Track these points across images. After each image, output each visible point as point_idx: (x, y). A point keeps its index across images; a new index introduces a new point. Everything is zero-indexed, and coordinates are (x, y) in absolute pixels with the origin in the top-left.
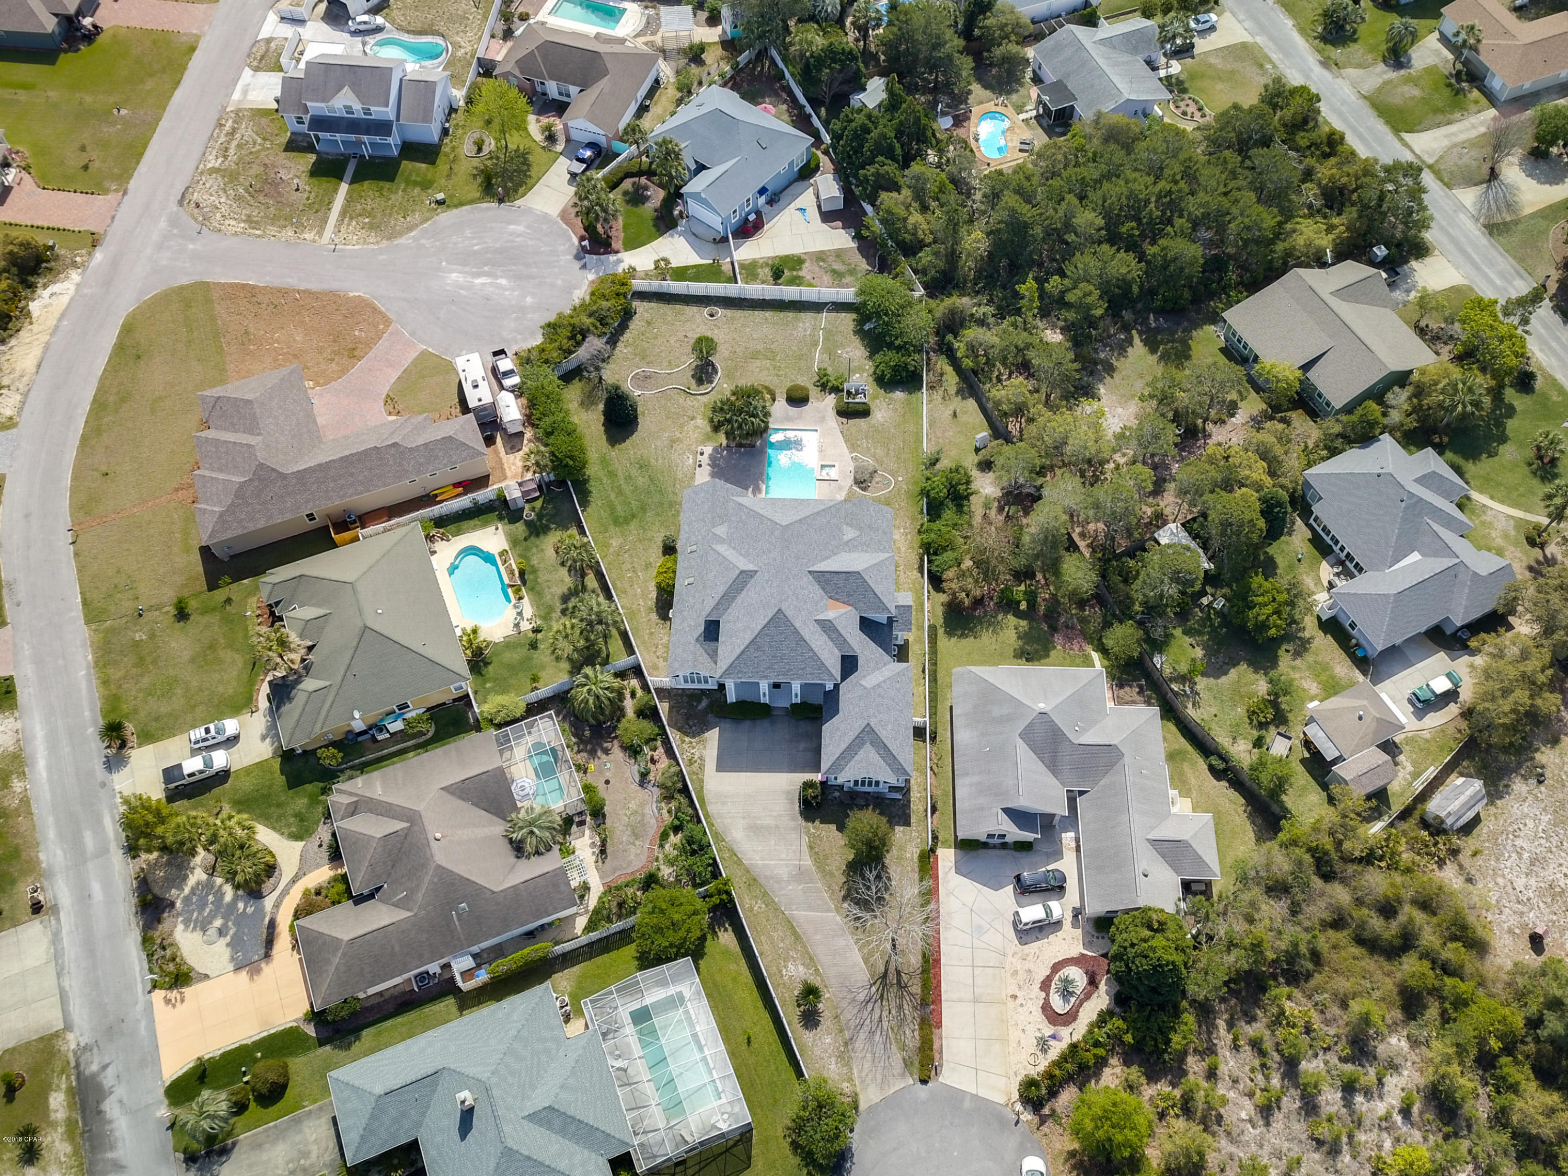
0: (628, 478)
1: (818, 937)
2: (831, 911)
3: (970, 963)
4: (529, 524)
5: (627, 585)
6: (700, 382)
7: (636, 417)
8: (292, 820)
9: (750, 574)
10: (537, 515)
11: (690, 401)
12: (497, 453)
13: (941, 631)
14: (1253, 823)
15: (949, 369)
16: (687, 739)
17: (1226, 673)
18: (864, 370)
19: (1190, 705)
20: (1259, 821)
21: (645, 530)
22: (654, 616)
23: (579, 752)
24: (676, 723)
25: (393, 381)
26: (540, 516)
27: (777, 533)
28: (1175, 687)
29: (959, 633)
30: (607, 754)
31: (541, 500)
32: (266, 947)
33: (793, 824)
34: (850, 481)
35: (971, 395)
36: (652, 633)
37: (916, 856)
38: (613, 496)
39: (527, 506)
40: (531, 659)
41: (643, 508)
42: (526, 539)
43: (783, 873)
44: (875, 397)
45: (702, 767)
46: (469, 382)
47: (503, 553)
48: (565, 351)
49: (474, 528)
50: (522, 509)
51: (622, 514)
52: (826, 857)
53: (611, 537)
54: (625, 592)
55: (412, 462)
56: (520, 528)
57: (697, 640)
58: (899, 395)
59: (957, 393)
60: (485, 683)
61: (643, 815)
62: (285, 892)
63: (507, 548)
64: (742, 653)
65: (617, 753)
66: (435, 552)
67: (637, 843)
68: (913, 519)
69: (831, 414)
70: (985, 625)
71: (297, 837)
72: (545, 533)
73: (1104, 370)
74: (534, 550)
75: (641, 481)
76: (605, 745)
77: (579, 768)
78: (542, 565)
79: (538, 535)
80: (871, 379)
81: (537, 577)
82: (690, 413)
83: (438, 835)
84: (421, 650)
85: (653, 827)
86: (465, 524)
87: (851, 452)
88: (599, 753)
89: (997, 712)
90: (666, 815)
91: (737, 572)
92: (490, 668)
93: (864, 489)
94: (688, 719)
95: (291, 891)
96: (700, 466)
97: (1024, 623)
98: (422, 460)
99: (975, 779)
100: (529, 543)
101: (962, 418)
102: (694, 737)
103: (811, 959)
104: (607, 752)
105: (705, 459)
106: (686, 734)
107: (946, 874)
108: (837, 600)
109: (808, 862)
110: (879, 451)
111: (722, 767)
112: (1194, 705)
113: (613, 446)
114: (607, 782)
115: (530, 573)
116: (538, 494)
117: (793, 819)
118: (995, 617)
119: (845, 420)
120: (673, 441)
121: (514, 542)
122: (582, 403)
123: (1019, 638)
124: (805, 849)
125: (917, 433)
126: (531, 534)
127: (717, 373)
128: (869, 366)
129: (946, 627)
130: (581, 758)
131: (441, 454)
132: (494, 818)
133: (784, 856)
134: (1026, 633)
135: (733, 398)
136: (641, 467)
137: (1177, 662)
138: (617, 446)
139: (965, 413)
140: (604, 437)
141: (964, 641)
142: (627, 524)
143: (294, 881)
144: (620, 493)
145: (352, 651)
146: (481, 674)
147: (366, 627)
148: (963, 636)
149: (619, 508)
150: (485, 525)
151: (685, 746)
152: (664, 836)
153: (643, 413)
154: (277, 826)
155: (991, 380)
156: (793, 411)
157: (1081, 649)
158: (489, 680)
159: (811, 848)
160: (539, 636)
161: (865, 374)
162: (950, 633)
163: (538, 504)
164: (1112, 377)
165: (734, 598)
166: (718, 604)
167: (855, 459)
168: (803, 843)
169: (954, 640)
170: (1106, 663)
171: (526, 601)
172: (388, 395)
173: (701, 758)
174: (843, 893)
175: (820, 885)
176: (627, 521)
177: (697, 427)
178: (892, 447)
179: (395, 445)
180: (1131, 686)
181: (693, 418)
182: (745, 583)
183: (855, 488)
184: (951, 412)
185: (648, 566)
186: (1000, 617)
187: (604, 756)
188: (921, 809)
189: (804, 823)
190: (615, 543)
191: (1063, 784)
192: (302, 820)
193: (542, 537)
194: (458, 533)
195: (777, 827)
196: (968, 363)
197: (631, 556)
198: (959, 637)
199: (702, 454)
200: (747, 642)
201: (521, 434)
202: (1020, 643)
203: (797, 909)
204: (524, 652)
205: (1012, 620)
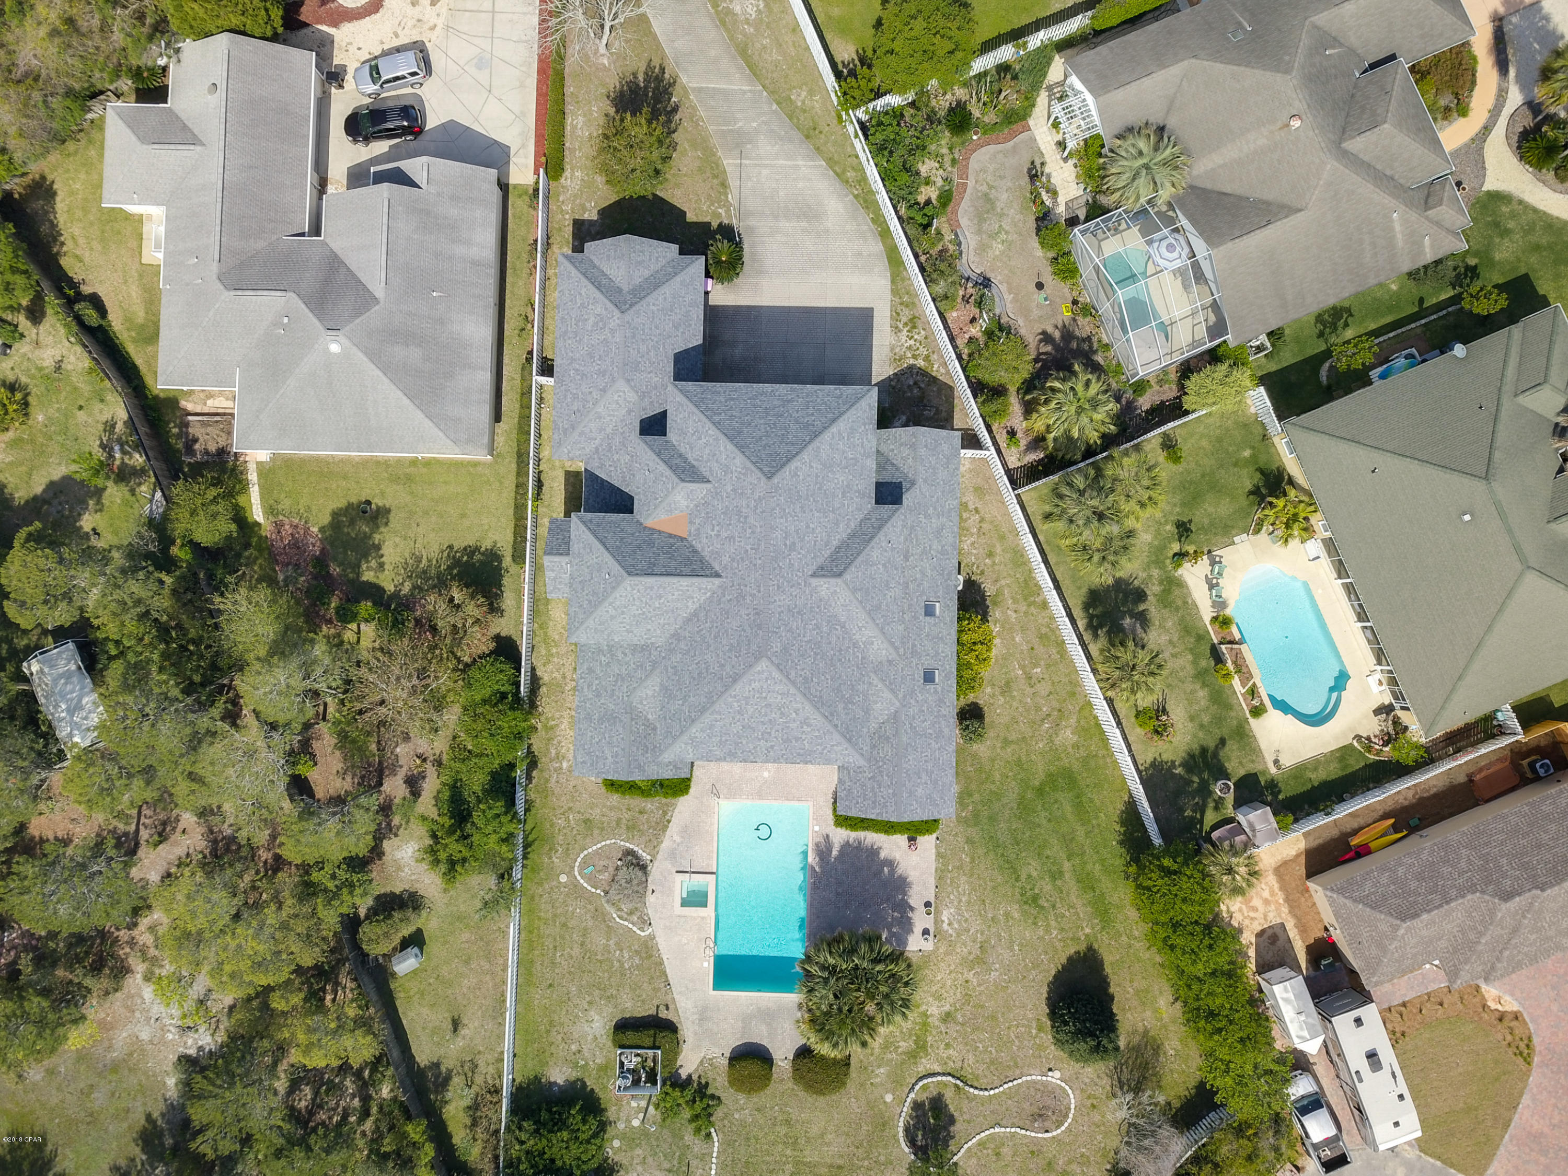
0: (1056, 875)
1: (713, 53)
2: (694, 89)
3: (497, 16)
4: (1222, 773)
5: (1040, 650)
6: (937, 1105)
7: (1054, 1014)
8: (1511, 225)
9: (822, 572)
10: (1210, 793)
11: (954, 1055)
12: (1303, 929)
13: (507, 561)
14: (53, 226)
15: (459, 1136)
16: (921, 363)
17: (52, 485)
18: (623, 1137)
19: (119, 427)
20: (44, 229)
21: (1019, 762)
22: (989, 588)
23: (1089, 339)
24: (939, 391)
25: (1526, 1100)
26: (1204, 791)
27: (777, 646)
28: (138, 459)
29: (477, 557)
30: (1044, 333)
31: (1207, 827)
32: (1503, 34)
33: (752, 222)
34: (655, 871)
35: (421, 1072)
36: (990, 555)
37: (567, 173)
38: (1081, 832)
39: (1229, 811)
40: (1184, 504)
41: (1024, 808)
42: (1223, 742)
43: (765, 147)
44: (604, 1069)
45: (896, 315)
46: (1386, 1069)
47: (1258, 711)
48: (1207, 1160)
49: (1315, 763)
50: (1238, 804)
51: (1060, 796)
52: (700, 170)
53: (1076, 746)
54: (1042, 637)
55: (1463, 864)
56: (1237, 767)
57: (913, 483)
58: (559, 1075)
59: (448, 1079)
60: (1254, 456)
61: (979, 232)
62: (1495, 113)
63: (1252, 720)
64: (834, 421)
65: (1029, 331)
66: (1377, 712)
67: (985, 188)
68: (545, 792)
69: (688, 1030)
70: (433, 572)
71: (1497, 197)
72: (1191, 756)
73: (160, 1134)
74: (1206, 719)
75: (1033, 868)
76: (1049, 348)
77: (1088, 310)
78: (1189, 687)
79: (1204, 750)
80: (611, 1114)
81: (1195, 663)
82: (953, 1029)
83: (1296, 123)
84: (1378, 458)
85: (965, 213)
86: (1332, 772)
87: (652, 937)
88: (1057, 335)
89: (414, 354)
90: (945, 230)
91: (847, 576)
92: (1248, 485)
93: (630, 852)
94: (922, 398)
95: (1486, 115)
96: (928, 904)
97: (368, 576)
98: (1446, 870)
99: (460, 250)
100: (1217, 733)
101: (441, 1018)
102: (911, 367)
103: (723, 23)
104: (1046, 337)
105: (920, 920)
106: (923, 373)
107: (523, 146)
108: (671, 536)
109: (729, 163)
110: (598, 940)
111: (865, 317)
112: (113, 426)
113: (1090, 948)
114: (1040, 286)
115: (1206, 671)
116: (1215, 835)
117: (751, 229)
118: (414, 587)
119: (663, 1014)
120: (980, 961)
121: (1242, 734)
122: (1157, 1049)
123: (378, 547)
124: (733, 183)
125: (529, 983)
126: (1215, 755)
127: (907, 1130)
128: (614, 1148)
129: (499, 568)
130: (1084, 326)
131: (1413, 885)
132: (1208, 185)
133: (765, 172)
134: (365, 555)
135: (870, 1008)
136: (1035, 898)
137: (126, 503)
138: (1082, 947)
139: (435, 1031)
140: (1108, 969)
141: (470, 541)
142: (1050, 775)
143: (1487, 129)
144: (1068, 840)
145: (1498, 442)
146: (1262, 471)
147: (1486, 478)
148: (471, 551)
149: (1068, 808)
150: (1300, 770)
151: (923, 351)
152: (946, 198)
153: (1040, 1029)
154: (1531, 215)
155: (381, 1108)
156: (760, 1035)
157: (278, 526)
158: (1247, 462)
159: (724, 185)
160: (1176, 547)
161: (621, 1126)
162: (493, 556)
163: (1210, 817)
164: (149, 1117)
165: (852, 536)
166: (880, 528)
167: (646, 922)
168: (735, 191)
169: (486, 544)
170: (241, 500)
171: (1207, 613)
172: (1528, 1061)
173: (896, 330)
174: (677, 117)
175: (710, 128)
176: (1051, 778)
177: (939, 997)
178: (576, 951)
179: (1507, 897)
180: (207, 452)
181: (947, 1017)
182: (834, 557)
183: (646, 857)
184: (464, 1032)
185: (1006, 688)
186: (406, 588)
187: (1050, 329)
188: (555, 248)
189: (735, 222)
190: (1067, 736)
191: (324, 243)
192: (1497, 225)
193: (1196, 746)
194: (1345, 751)
195: (776, 217)
196: (415, 1131)
197: (1038, 709)
198: (477, 549)
199: (926, 932)
200: (826, 436)
201: (1263, 967)
202: (377, 537)
203: (744, 92)
204: (1200, 517)
205: (388, 582)
